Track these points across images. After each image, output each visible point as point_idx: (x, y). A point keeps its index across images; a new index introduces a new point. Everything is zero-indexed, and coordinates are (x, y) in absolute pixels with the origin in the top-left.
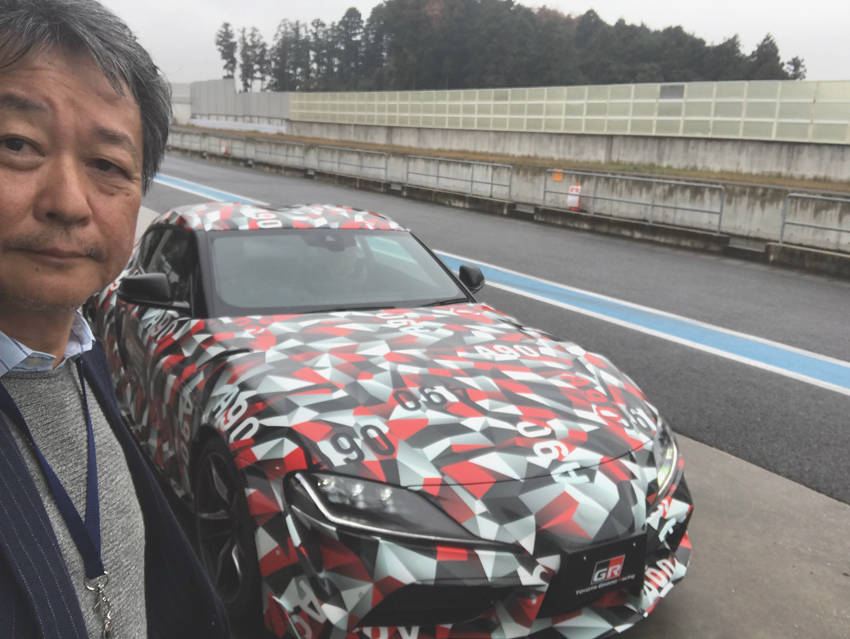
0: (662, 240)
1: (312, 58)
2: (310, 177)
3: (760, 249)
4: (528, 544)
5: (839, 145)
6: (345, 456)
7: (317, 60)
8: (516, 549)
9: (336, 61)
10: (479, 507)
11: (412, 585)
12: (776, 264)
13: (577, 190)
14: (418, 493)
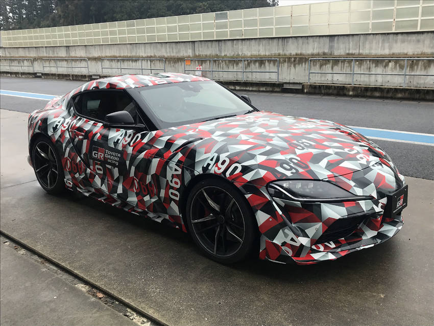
0: (251, 89)
1: (8, 10)
2: (40, 77)
3: (300, 87)
4: (375, 195)
5: (305, 37)
6: (291, 172)
7: (11, 11)
8: (371, 198)
9: (24, 12)
10: (352, 184)
11: (340, 219)
12: (309, 93)
13: (200, 68)
14: (327, 181)
